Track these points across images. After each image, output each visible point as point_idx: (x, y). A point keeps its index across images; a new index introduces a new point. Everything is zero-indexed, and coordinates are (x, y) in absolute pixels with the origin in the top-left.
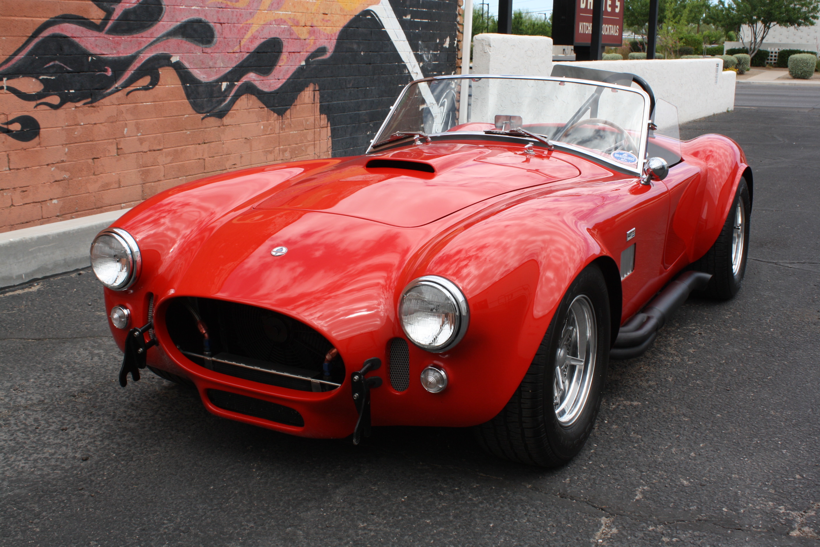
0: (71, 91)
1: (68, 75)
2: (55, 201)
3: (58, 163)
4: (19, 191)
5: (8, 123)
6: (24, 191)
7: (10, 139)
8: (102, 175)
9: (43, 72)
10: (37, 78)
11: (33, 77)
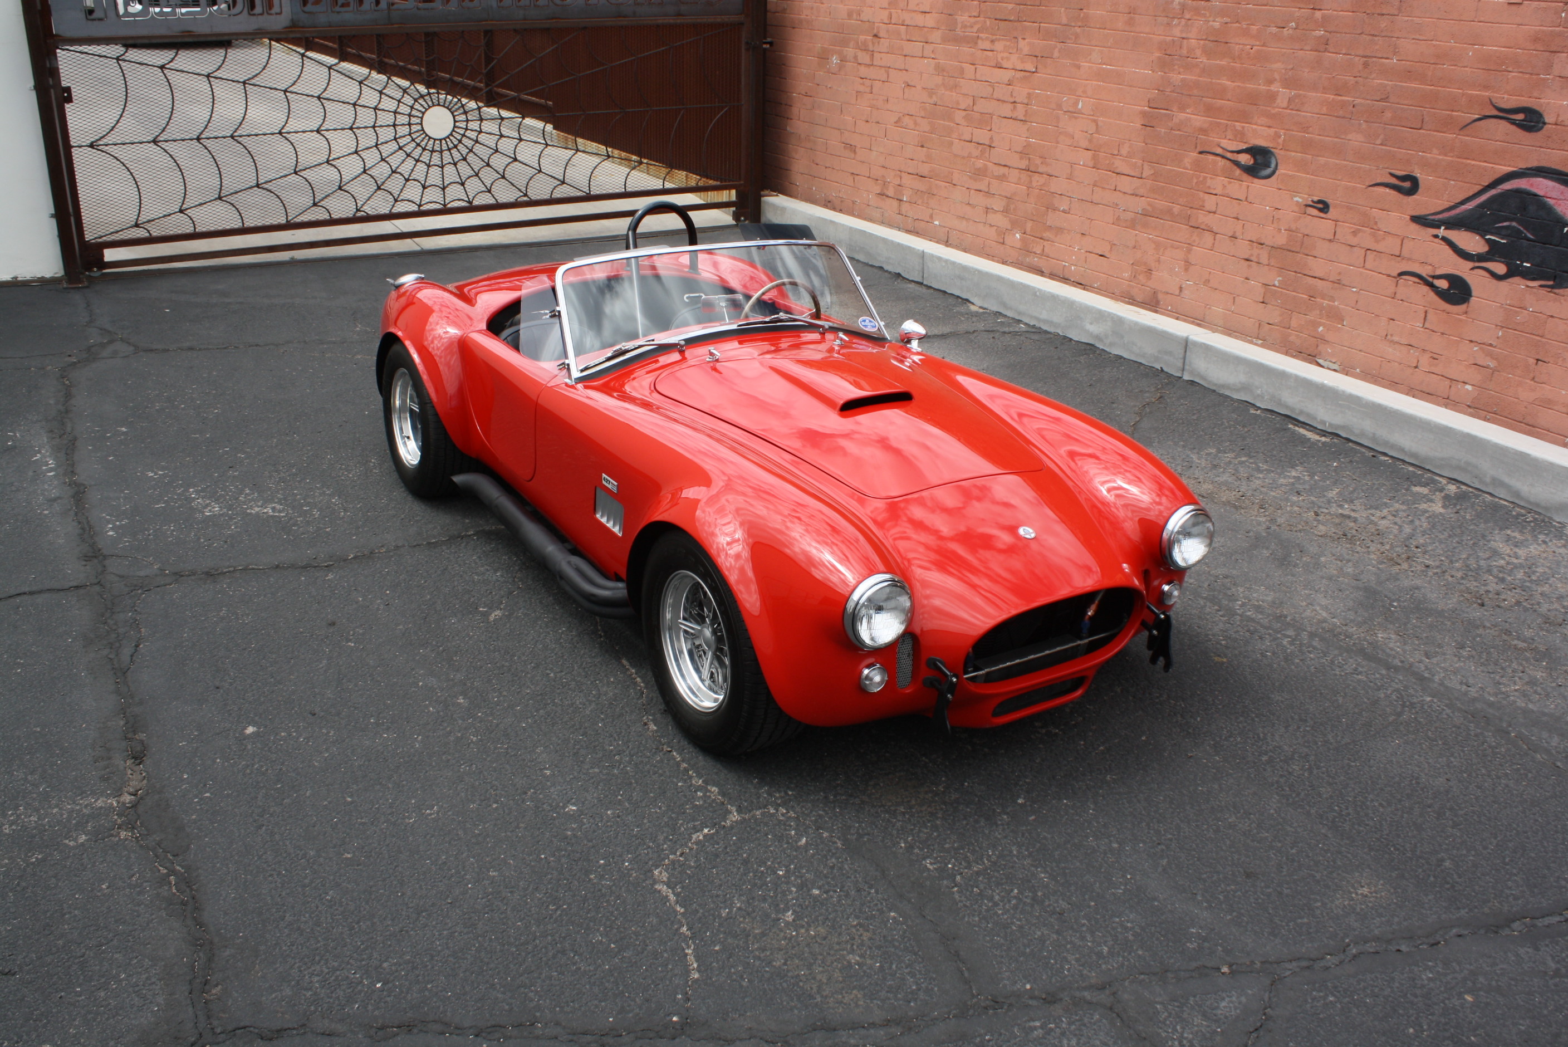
0: (1525, 264)
1: (1525, 243)
2: (1469, 387)
3: (1484, 344)
4: (1427, 356)
5: (1434, 277)
6: (1434, 359)
7: (1432, 296)
8: (1543, 385)
9: (1493, 231)
10: (1483, 236)
11: (1477, 234)
